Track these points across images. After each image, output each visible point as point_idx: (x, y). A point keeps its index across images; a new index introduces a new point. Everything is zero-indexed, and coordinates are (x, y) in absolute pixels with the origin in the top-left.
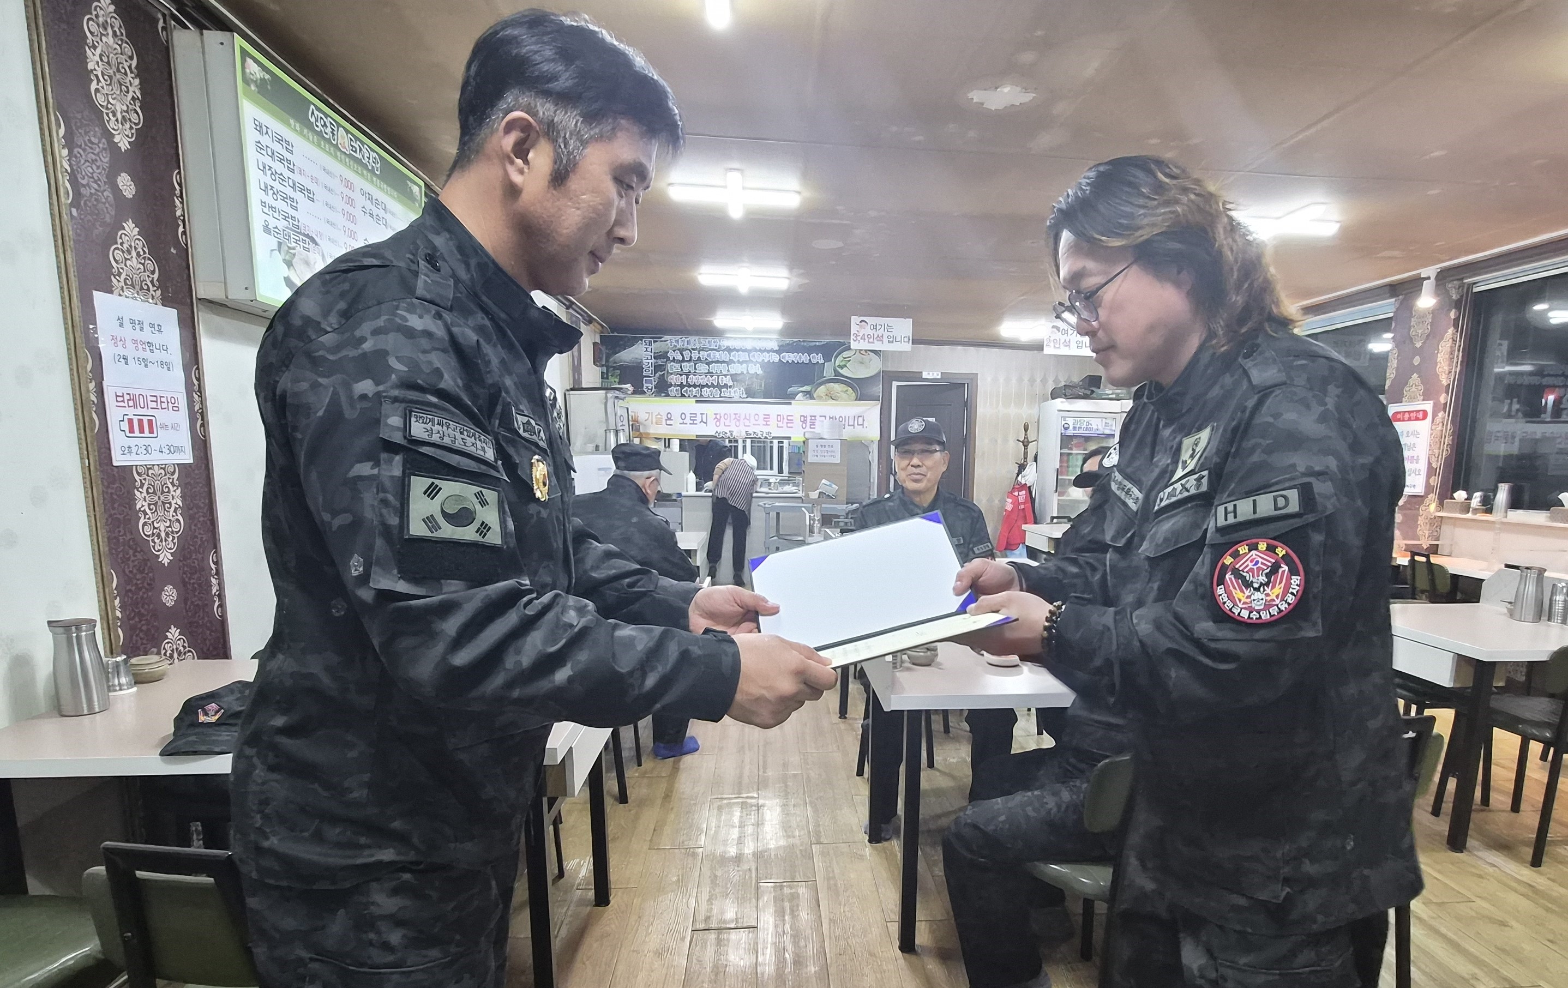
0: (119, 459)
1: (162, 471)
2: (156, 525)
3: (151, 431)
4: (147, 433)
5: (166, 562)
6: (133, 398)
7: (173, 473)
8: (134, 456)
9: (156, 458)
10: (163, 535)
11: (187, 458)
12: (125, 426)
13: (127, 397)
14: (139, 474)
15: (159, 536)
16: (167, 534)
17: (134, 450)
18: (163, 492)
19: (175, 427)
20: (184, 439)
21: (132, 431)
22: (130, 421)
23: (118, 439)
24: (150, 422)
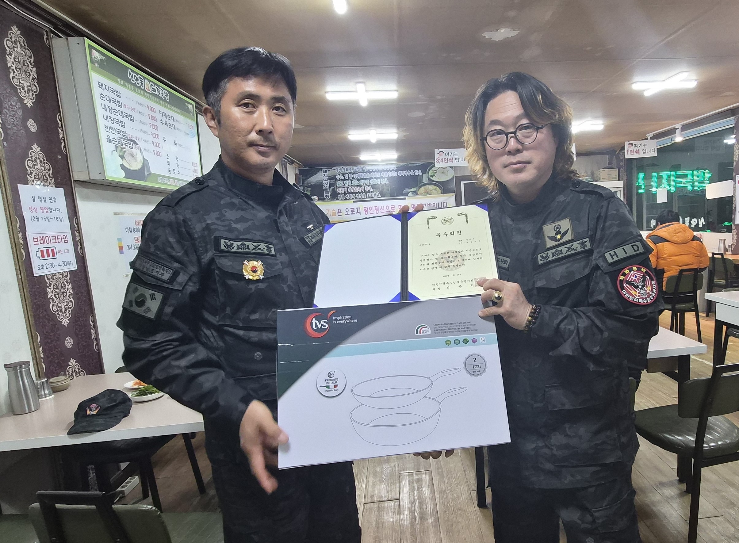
0: (37, 272)
1: (61, 276)
2: (59, 305)
3: (53, 255)
4: (51, 257)
5: (66, 324)
6: (43, 239)
7: (67, 276)
8: (45, 270)
9: (57, 269)
10: (63, 310)
11: (74, 267)
12: (39, 254)
13: (39, 239)
14: (48, 279)
15: (61, 311)
16: (66, 310)
17: (45, 267)
18: (62, 287)
19: (67, 251)
20: (71, 257)
21: (43, 256)
22: (42, 251)
23: (36, 262)
24: (53, 250)
